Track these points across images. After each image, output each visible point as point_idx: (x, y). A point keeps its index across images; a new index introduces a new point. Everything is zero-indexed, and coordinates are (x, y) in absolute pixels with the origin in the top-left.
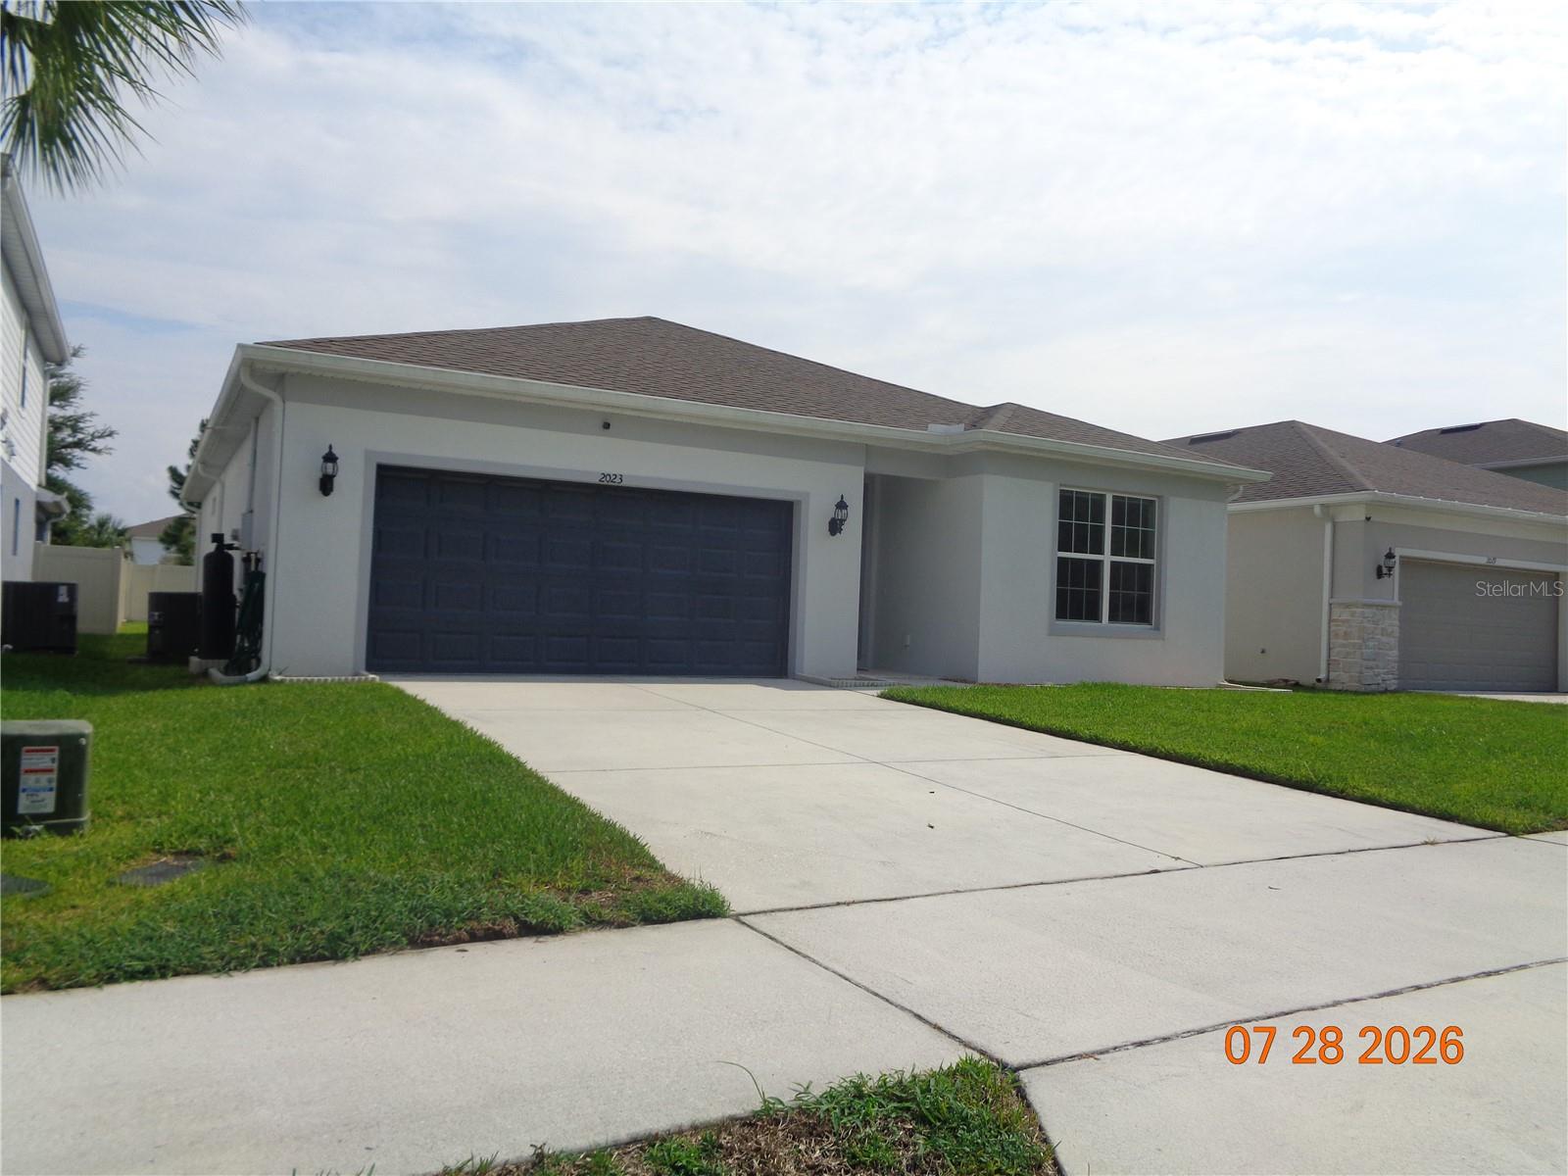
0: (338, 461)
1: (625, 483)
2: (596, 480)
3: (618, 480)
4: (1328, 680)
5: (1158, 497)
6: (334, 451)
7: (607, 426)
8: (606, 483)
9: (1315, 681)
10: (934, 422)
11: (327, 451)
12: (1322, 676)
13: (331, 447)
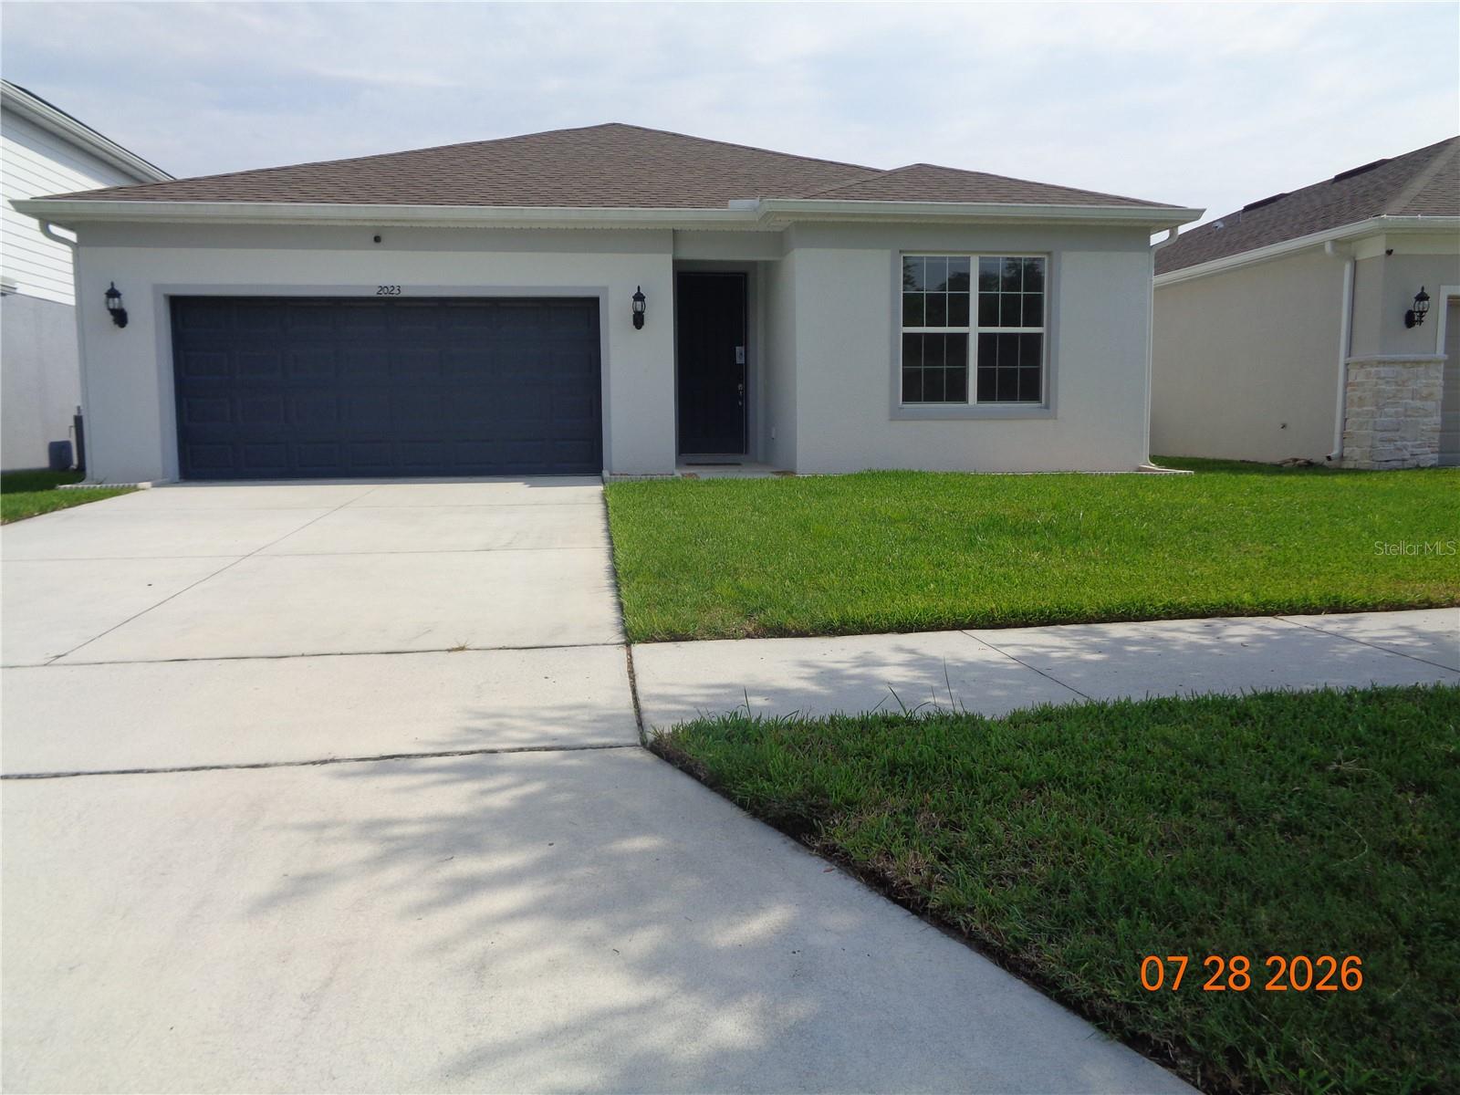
0: (122, 297)
1: (404, 293)
2: (373, 293)
3: (396, 291)
4: (1342, 457)
5: (1049, 253)
6: (117, 288)
7: (377, 239)
8: (383, 295)
9: (1325, 458)
10: (737, 197)
11: (109, 287)
12: (1335, 453)
13: (112, 284)
